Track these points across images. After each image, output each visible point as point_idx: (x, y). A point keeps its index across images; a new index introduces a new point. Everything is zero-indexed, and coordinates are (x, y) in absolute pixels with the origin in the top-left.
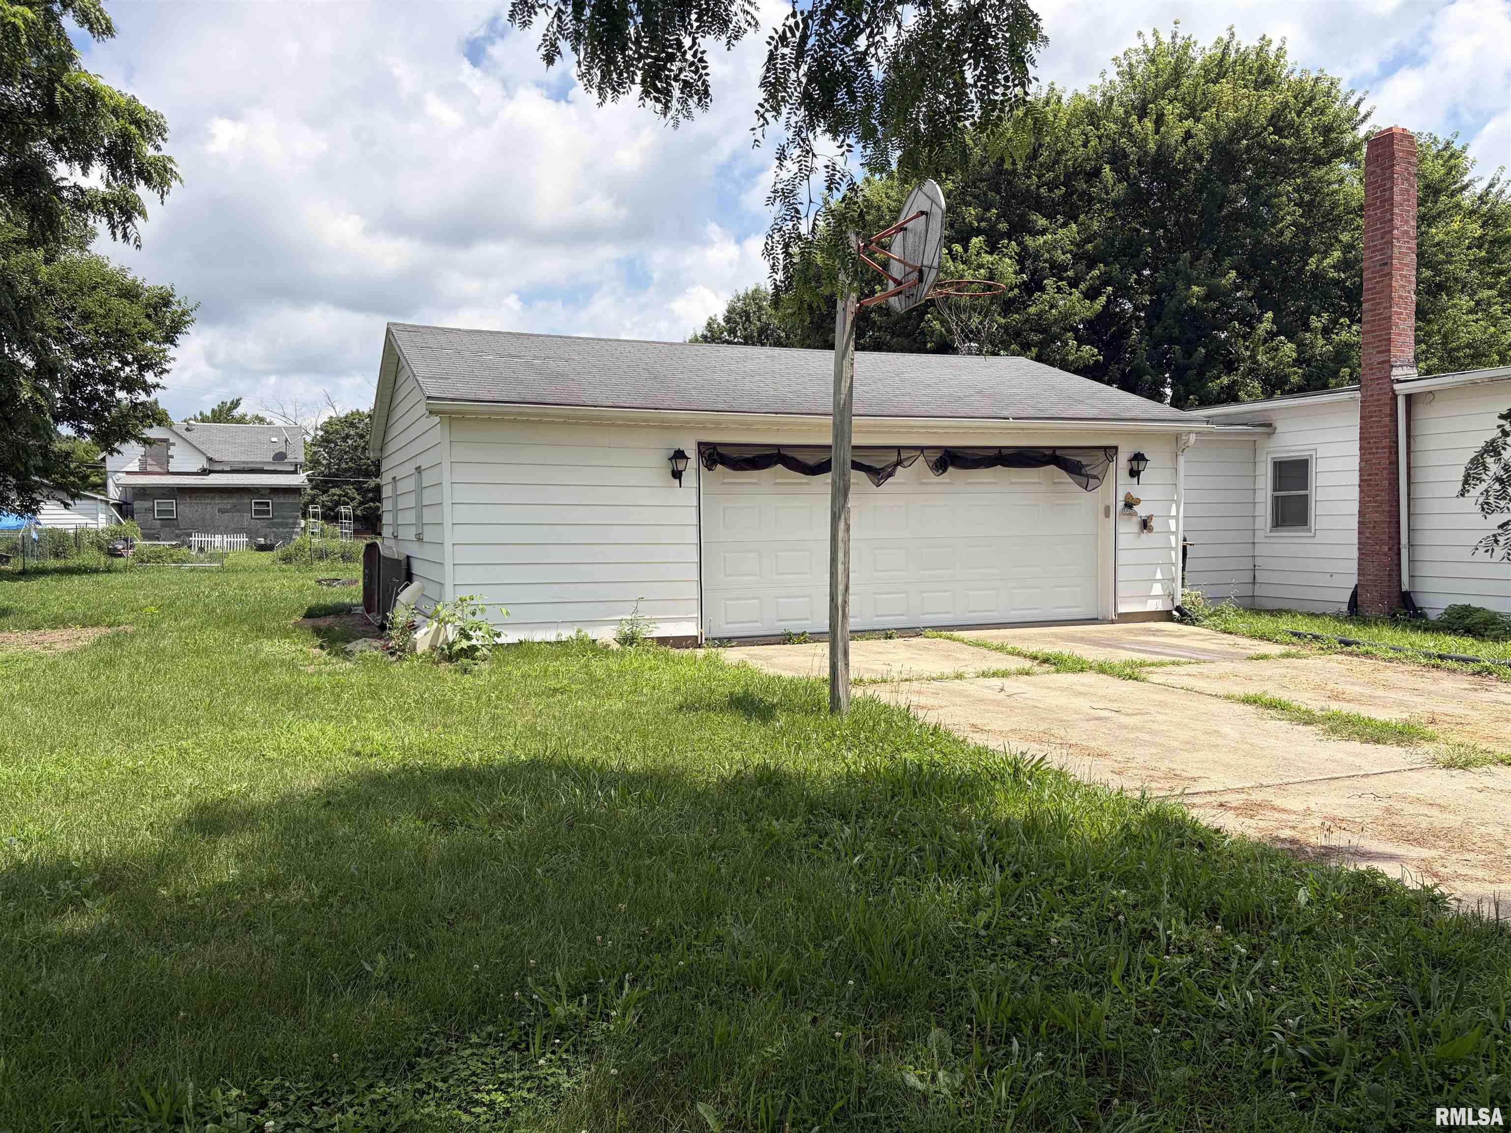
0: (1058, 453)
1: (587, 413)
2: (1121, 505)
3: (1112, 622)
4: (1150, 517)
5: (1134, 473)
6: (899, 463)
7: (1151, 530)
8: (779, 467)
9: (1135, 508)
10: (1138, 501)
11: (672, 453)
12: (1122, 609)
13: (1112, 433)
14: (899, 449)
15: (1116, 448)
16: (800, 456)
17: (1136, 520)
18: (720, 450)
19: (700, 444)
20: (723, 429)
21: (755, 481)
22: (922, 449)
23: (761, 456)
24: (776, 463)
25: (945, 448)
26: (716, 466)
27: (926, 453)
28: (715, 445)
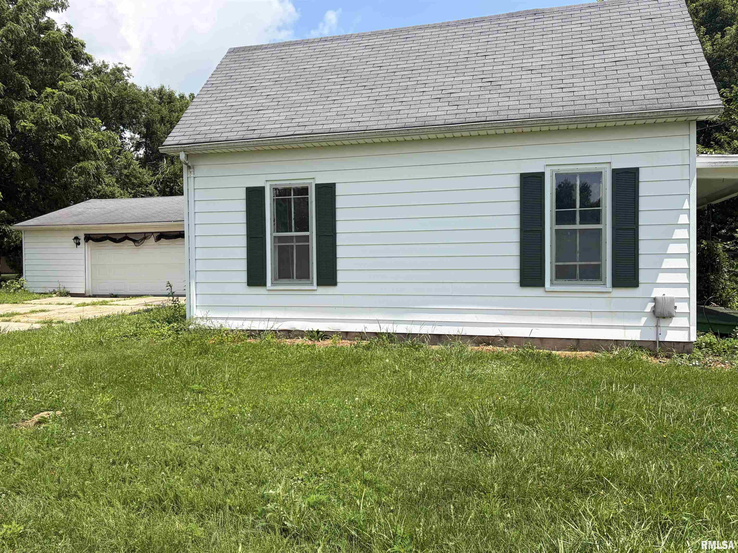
6: (145, 238)
8: (108, 240)
11: (75, 238)
14: (145, 233)
16: (114, 237)
18: (92, 236)
19: (85, 234)
20: (87, 230)
22: (153, 233)
23: (103, 237)
24: (106, 240)
25: (161, 233)
26: (90, 241)
27: (154, 234)
28: (89, 234)
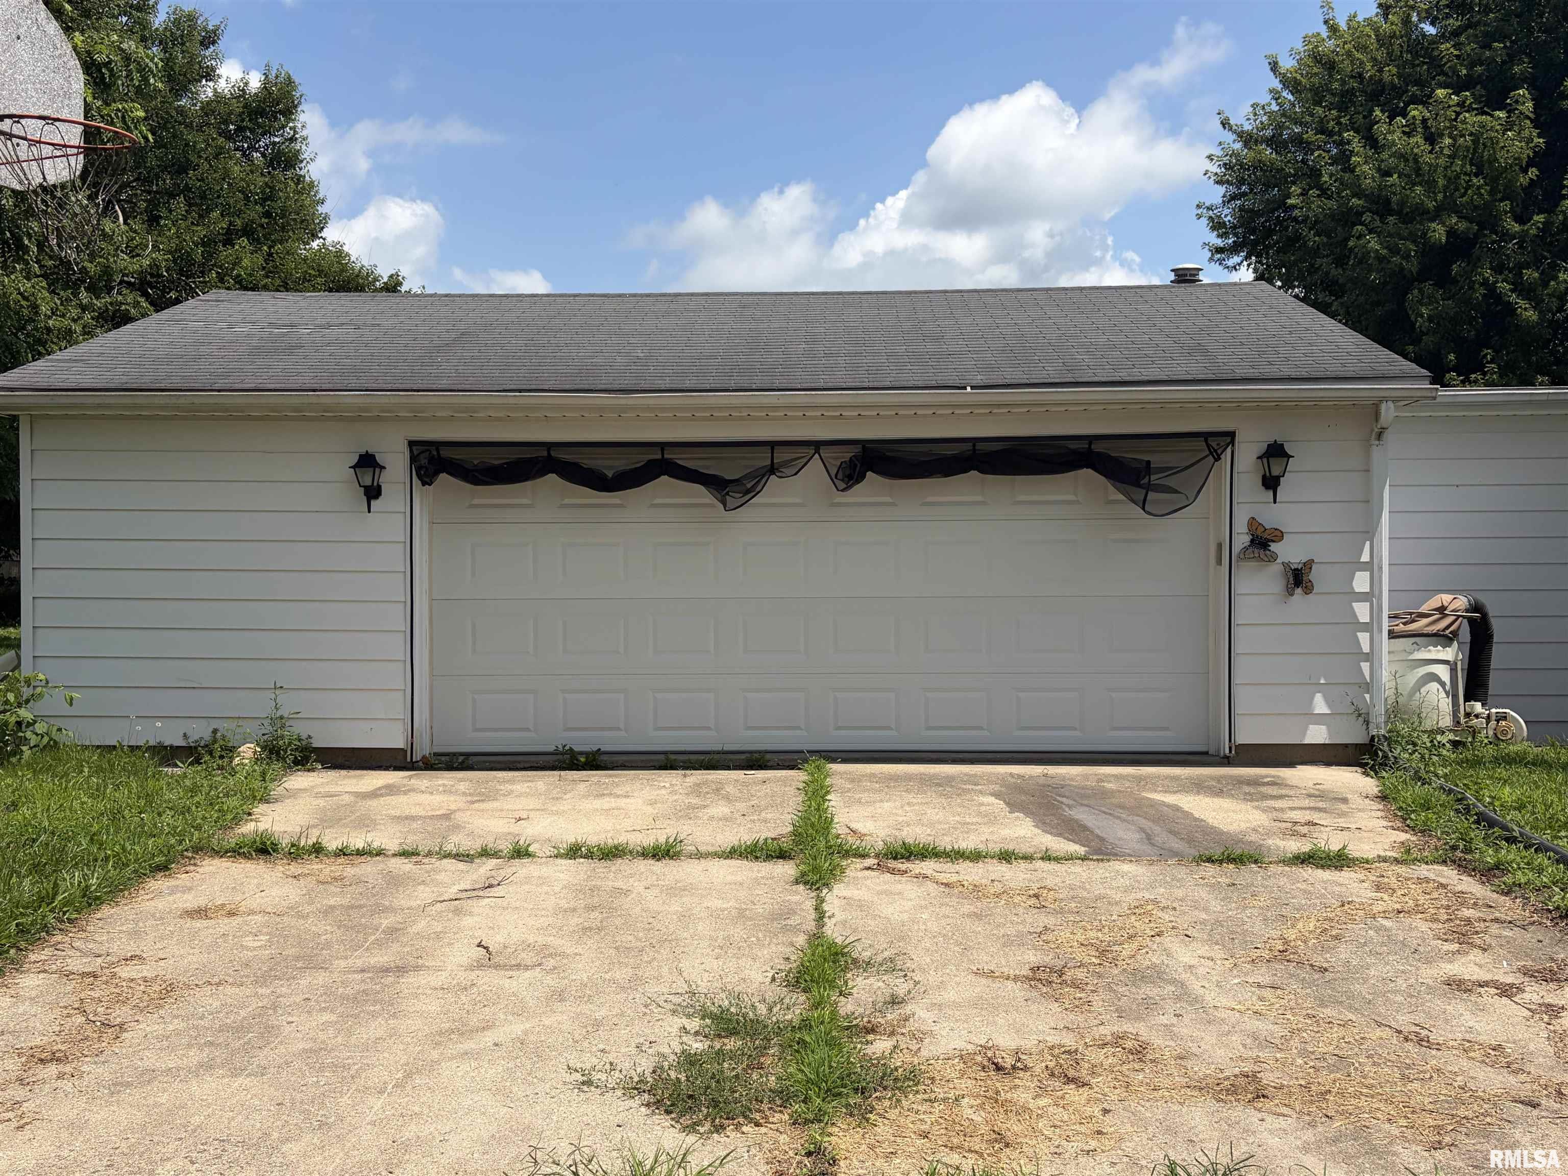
0: (1097, 447)
1: (221, 401)
2: (1242, 539)
3: (1227, 761)
4: (1309, 564)
5: (1271, 483)
6: (772, 470)
7: (1308, 589)
8: (552, 477)
9: (1273, 547)
10: (1278, 535)
11: (355, 459)
12: (1244, 737)
13: (1221, 406)
14: (772, 445)
15: (1231, 435)
16: (588, 461)
17: (1276, 568)
18: (445, 453)
19: (412, 444)
20: (426, 419)
21: (525, 501)
22: (817, 445)
23: (518, 463)
24: (542, 473)
25: (863, 444)
26: (444, 478)
27: (824, 452)
28: (438, 445)
